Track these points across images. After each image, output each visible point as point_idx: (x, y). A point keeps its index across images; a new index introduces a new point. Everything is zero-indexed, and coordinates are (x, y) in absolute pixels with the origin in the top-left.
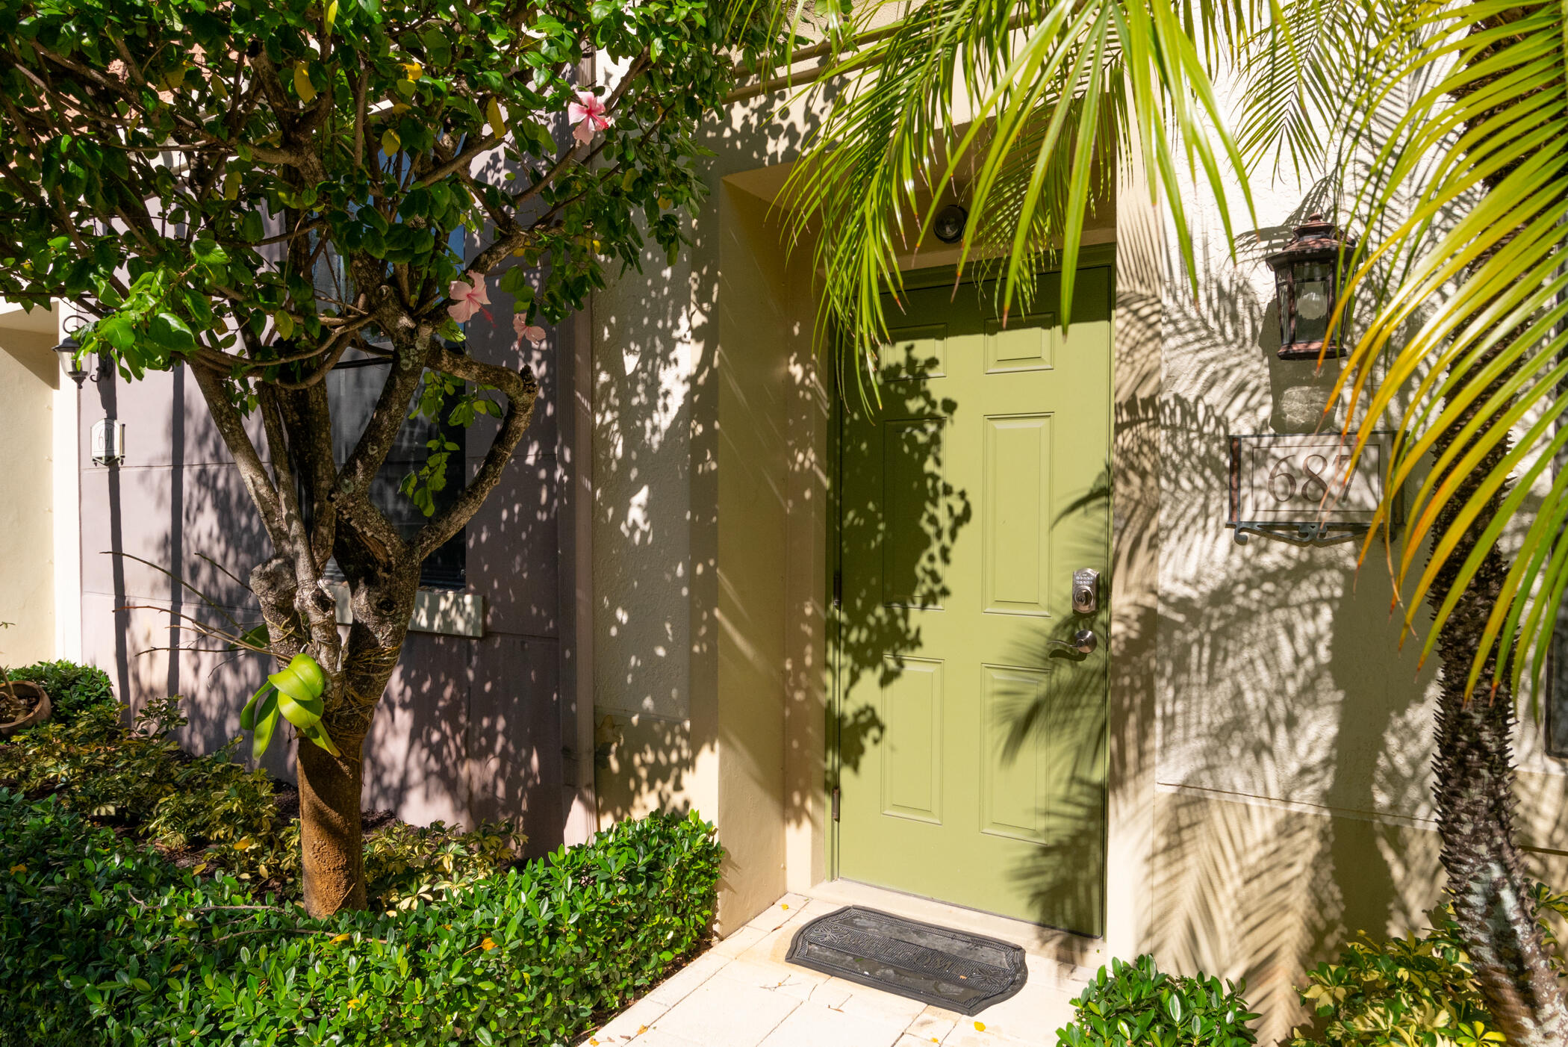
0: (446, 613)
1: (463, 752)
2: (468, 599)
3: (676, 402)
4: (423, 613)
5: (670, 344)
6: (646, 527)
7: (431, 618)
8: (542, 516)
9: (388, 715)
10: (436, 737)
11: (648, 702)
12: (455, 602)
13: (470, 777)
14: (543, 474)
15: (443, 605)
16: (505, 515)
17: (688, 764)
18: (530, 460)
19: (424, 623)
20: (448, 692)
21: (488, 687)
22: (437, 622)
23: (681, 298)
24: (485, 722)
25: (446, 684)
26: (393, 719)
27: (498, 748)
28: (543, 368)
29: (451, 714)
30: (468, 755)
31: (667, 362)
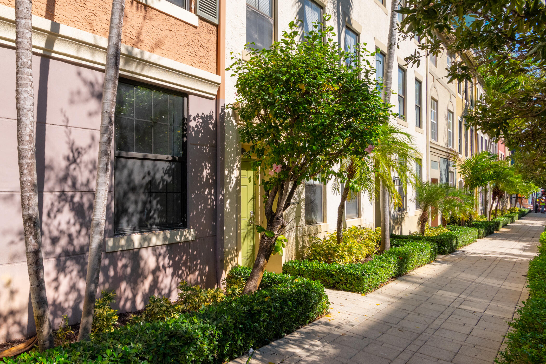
0: (186, 235)
1: (189, 273)
2: (192, 230)
3: (234, 182)
4: (178, 237)
5: (233, 170)
6: (229, 208)
7: (181, 238)
8: (209, 207)
9: (164, 272)
10: (180, 272)
11: (229, 245)
12: (188, 232)
13: (191, 280)
14: (209, 197)
15: (185, 233)
16: (200, 207)
17: (237, 256)
18: (206, 193)
19: (179, 240)
20: (184, 258)
21: (195, 253)
22: (183, 238)
23: (235, 161)
24: (195, 263)
25: (183, 256)
26: (165, 272)
27: (198, 268)
28: (209, 170)
29: (185, 264)
30: (190, 274)
31: (233, 173)
